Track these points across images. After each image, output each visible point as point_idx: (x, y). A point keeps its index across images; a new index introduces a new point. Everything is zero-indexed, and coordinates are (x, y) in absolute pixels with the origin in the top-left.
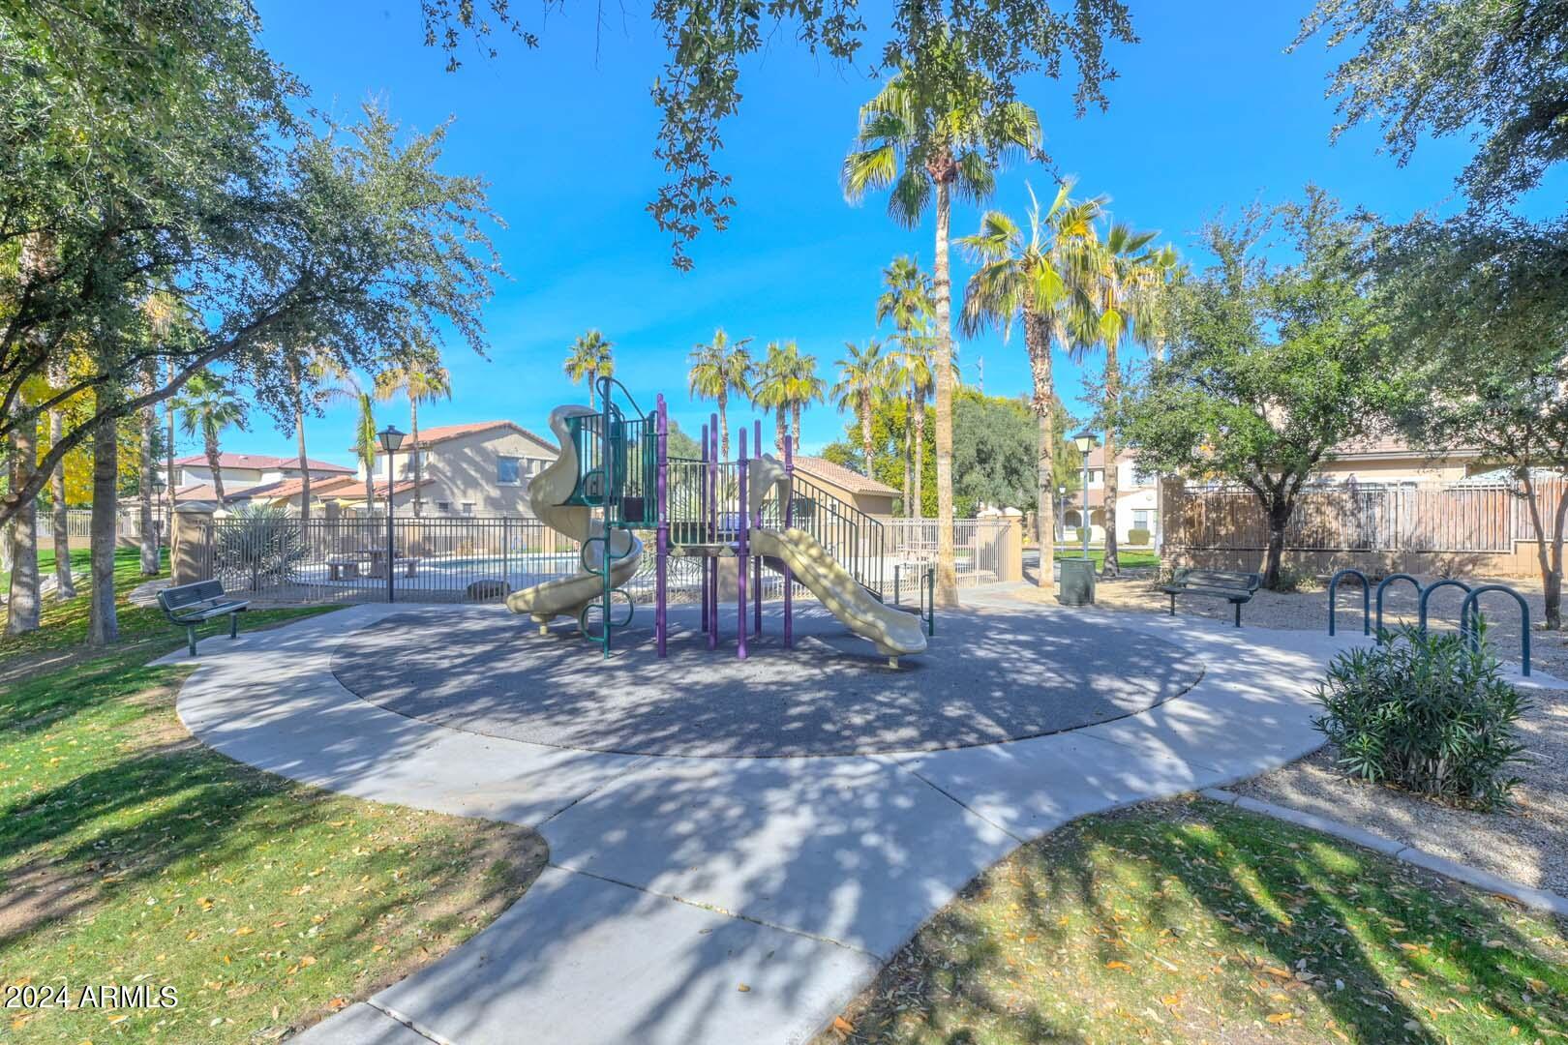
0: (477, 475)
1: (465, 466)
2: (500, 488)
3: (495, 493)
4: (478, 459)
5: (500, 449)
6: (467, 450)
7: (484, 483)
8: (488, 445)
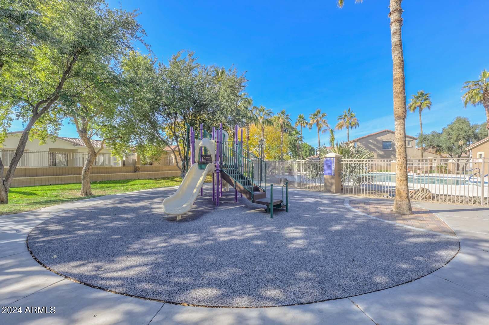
0: (375, 148)
1: (370, 145)
2: (383, 151)
3: (382, 153)
4: (375, 143)
5: (383, 139)
6: (371, 141)
7: (377, 150)
8: (379, 138)
